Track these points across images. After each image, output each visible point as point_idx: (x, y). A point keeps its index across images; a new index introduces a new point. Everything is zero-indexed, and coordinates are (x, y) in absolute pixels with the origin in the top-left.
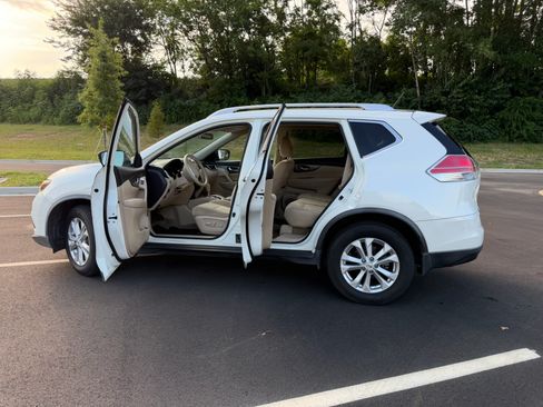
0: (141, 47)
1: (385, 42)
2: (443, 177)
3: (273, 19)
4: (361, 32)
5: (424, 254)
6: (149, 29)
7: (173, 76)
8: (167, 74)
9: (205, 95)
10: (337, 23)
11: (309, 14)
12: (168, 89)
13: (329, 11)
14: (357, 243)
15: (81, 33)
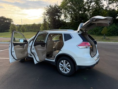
0: (59, 17)
1: (117, 10)
2: (80, 47)
3: (87, 8)
4: (110, 9)
5: (76, 65)
6: (61, 13)
7: (65, 22)
8: (64, 22)
9: (71, 26)
10: (103, 7)
11: (96, 6)
12: (64, 25)
13: (101, 5)
14: (62, 61)
15: (48, 15)
